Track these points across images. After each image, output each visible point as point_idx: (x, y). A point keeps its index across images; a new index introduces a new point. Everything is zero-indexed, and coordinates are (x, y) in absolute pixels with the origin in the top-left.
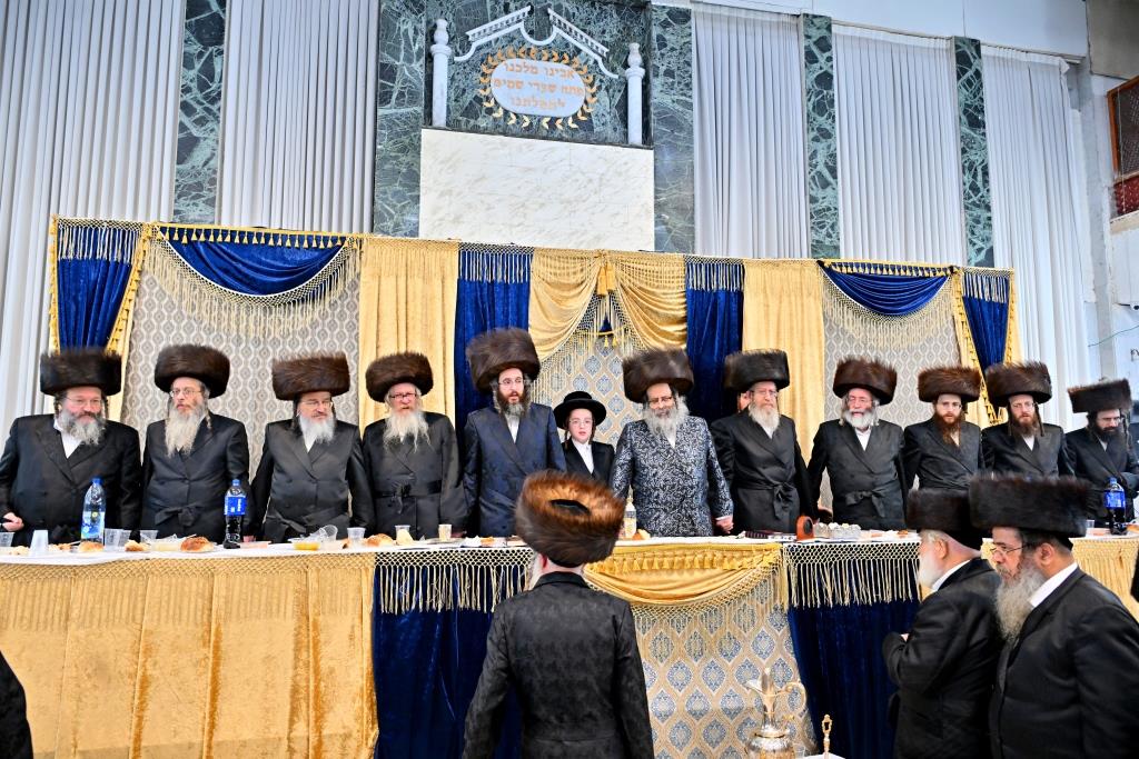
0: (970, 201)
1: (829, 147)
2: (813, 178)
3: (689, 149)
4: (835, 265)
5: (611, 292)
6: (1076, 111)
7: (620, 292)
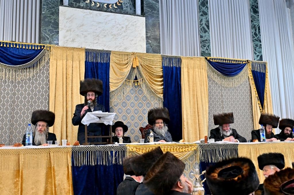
0: (254, 39)
1: (206, 18)
2: (201, 29)
3: (158, 17)
4: (211, 59)
5: (137, 67)
6: (289, 8)
7: (140, 67)
